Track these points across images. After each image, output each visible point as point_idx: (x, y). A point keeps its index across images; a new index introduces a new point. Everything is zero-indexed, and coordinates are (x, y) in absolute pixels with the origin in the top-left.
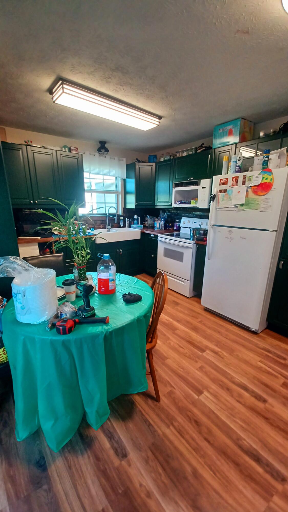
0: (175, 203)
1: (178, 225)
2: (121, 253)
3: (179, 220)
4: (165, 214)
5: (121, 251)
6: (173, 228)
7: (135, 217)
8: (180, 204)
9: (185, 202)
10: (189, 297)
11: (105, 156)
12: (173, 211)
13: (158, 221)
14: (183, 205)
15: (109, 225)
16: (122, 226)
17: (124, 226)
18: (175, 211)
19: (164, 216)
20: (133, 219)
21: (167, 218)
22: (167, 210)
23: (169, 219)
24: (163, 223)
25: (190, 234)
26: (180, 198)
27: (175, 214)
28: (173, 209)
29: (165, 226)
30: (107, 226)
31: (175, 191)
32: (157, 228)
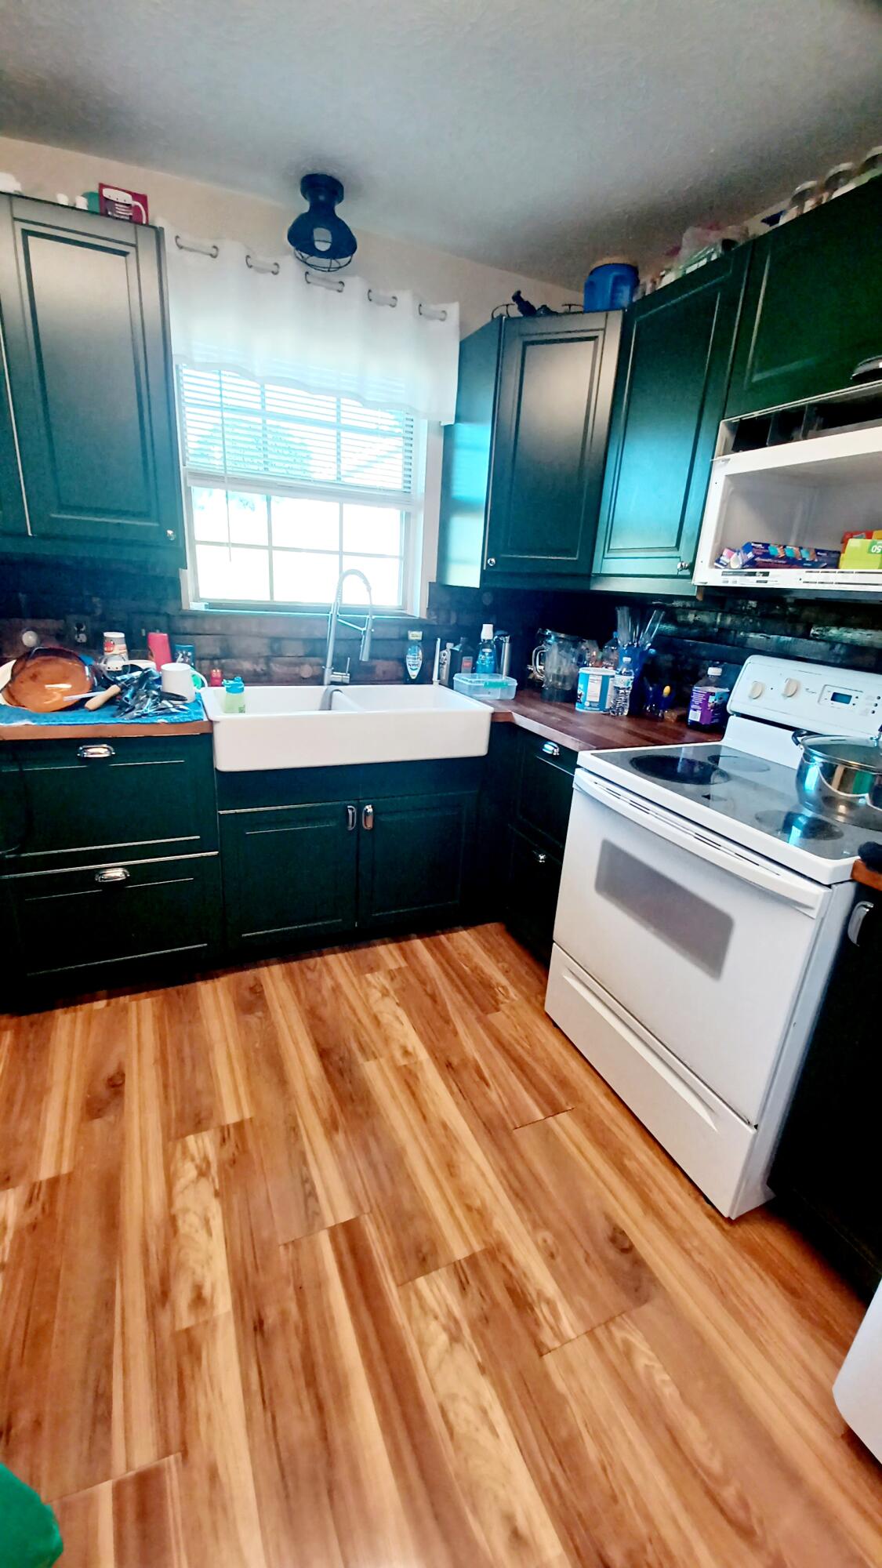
0: (718, 561)
1: (712, 699)
2: (370, 825)
3: (723, 673)
4: (642, 628)
5: (367, 814)
6: (683, 712)
7: (487, 632)
8: (752, 563)
9: (789, 554)
10: (733, 1218)
11: (342, 283)
12: (691, 617)
13: (599, 663)
14: (772, 571)
15: (338, 667)
16: (414, 674)
17: (424, 678)
18: (705, 618)
19: (638, 638)
20: (474, 645)
21: (653, 651)
22: (657, 607)
23: (666, 659)
24: (624, 681)
25: (801, 774)
26: (750, 529)
27: (706, 634)
28: (699, 598)
29: (638, 696)
30: (328, 671)
31: (726, 476)
32: (587, 704)
